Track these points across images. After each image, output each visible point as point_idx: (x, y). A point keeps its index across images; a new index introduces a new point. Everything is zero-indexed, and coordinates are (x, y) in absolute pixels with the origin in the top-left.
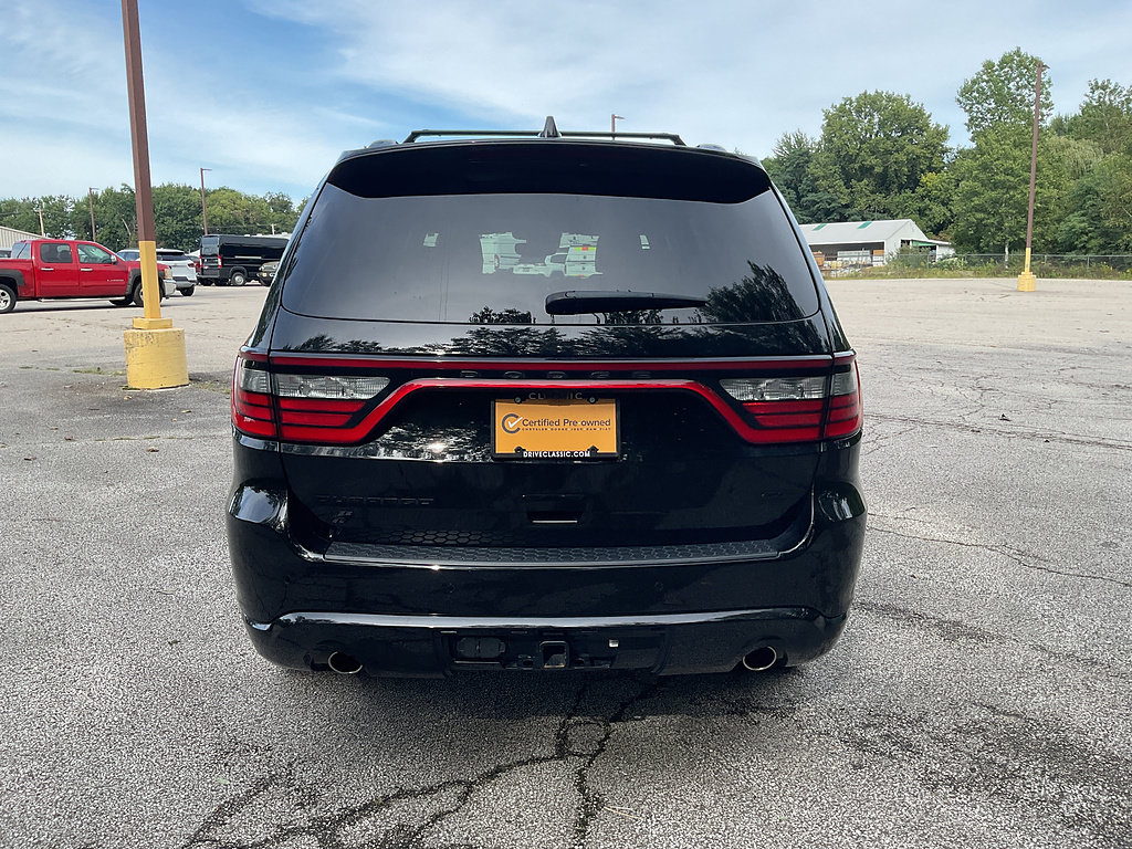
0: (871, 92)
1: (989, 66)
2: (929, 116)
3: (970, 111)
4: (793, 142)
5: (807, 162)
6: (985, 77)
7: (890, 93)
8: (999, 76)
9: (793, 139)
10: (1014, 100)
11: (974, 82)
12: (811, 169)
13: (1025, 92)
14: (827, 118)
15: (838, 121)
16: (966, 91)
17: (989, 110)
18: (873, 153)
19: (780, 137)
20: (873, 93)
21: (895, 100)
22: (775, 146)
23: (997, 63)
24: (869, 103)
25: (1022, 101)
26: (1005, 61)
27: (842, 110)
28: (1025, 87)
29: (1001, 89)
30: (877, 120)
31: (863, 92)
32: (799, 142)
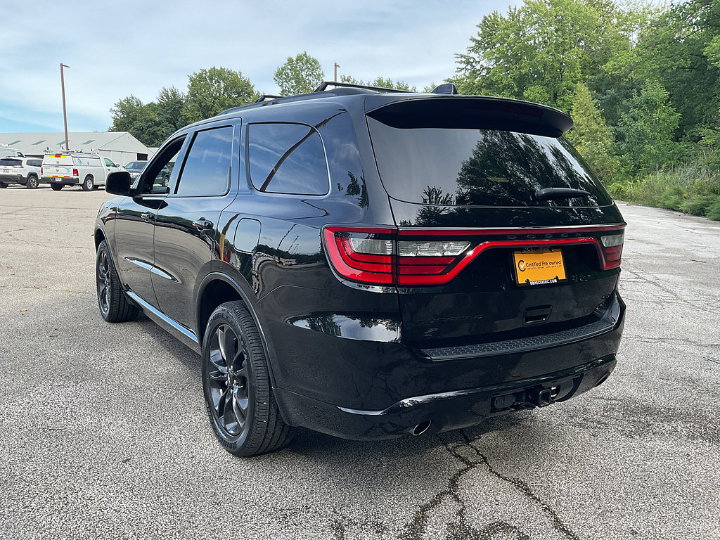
0: (218, 68)
1: (290, 61)
2: (253, 86)
3: (282, 86)
4: (170, 94)
5: (180, 108)
6: (289, 67)
7: (229, 69)
8: (296, 67)
9: (170, 92)
10: (305, 82)
11: (283, 69)
12: (183, 112)
13: (310, 78)
14: (191, 81)
15: (198, 83)
16: (279, 74)
17: (292, 87)
18: (222, 106)
19: (161, 90)
20: (219, 69)
21: (232, 74)
22: (158, 95)
23: (295, 59)
24: (216, 74)
25: (309, 83)
26: (299, 59)
27: (200, 76)
28: (310, 75)
29: (298, 75)
30: (223, 86)
31: (212, 67)
32: (174, 94)
